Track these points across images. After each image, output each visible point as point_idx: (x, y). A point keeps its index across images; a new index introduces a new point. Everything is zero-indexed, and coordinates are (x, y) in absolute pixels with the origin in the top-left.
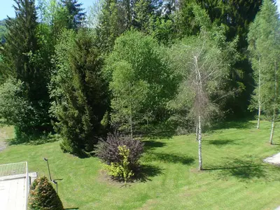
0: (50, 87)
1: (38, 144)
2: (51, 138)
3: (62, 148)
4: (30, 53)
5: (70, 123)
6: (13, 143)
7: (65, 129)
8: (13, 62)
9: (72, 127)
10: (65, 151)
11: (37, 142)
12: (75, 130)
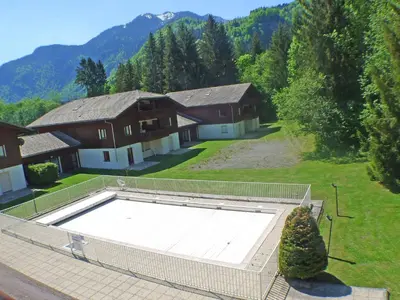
0: (362, 81)
1: (341, 163)
2: (361, 156)
3: (369, 174)
4: (335, 33)
5: (384, 137)
6: (310, 157)
7: (375, 146)
8: (311, 49)
9: (386, 143)
10: (374, 178)
11: (340, 159)
12: (390, 148)
